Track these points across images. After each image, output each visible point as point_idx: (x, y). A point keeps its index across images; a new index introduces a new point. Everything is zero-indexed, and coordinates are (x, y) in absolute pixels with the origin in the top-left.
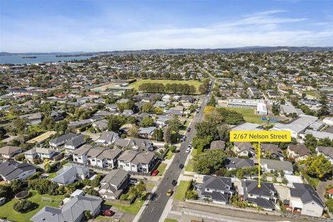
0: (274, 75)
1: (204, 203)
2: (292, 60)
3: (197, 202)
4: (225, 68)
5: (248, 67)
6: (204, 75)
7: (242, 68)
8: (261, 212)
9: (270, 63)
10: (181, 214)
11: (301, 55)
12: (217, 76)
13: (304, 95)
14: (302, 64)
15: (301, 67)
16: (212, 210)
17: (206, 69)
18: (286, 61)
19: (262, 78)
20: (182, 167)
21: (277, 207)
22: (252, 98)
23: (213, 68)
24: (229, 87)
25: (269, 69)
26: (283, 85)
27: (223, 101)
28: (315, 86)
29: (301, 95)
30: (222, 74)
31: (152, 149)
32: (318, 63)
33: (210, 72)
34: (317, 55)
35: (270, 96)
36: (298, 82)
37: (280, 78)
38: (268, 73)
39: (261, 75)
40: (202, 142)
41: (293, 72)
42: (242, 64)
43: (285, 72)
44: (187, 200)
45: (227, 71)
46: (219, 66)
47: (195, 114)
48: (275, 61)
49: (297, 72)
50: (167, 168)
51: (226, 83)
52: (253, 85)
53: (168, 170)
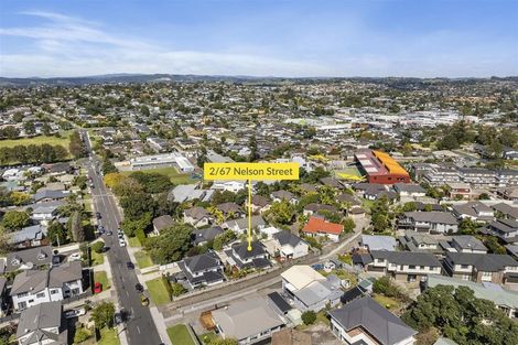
0: (172, 116)
1: (199, 292)
2: (187, 94)
3: (190, 294)
4: (96, 112)
5: (131, 108)
6: (63, 125)
7: (122, 109)
8: (262, 273)
9: (159, 100)
10: (181, 316)
11: (196, 87)
12: (89, 126)
13: (223, 139)
14: (200, 99)
15: (201, 103)
16: (213, 294)
17: (61, 115)
18: (180, 96)
19: (158, 122)
20: (131, 266)
21: (274, 262)
22: (161, 152)
23: (71, 112)
24: (118, 141)
25: (162, 108)
26: (192, 129)
27: (122, 163)
28: (227, 127)
29: (219, 139)
30: (95, 122)
31: (58, 260)
32: (217, 98)
33: (71, 119)
34: (214, 87)
35: (184, 147)
36: (208, 124)
37: (184, 119)
38: (164, 115)
39: (157, 117)
40: (139, 224)
41: (196, 111)
42: (120, 103)
43: (186, 111)
44: (175, 299)
45: (99, 116)
46: (82, 109)
47: (89, 190)
48: (165, 96)
49: (198, 110)
50: (110, 276)
51: (110, 135)
52: (153, 134)
53: (115, 277)
